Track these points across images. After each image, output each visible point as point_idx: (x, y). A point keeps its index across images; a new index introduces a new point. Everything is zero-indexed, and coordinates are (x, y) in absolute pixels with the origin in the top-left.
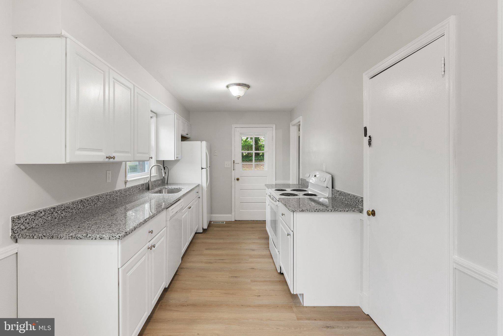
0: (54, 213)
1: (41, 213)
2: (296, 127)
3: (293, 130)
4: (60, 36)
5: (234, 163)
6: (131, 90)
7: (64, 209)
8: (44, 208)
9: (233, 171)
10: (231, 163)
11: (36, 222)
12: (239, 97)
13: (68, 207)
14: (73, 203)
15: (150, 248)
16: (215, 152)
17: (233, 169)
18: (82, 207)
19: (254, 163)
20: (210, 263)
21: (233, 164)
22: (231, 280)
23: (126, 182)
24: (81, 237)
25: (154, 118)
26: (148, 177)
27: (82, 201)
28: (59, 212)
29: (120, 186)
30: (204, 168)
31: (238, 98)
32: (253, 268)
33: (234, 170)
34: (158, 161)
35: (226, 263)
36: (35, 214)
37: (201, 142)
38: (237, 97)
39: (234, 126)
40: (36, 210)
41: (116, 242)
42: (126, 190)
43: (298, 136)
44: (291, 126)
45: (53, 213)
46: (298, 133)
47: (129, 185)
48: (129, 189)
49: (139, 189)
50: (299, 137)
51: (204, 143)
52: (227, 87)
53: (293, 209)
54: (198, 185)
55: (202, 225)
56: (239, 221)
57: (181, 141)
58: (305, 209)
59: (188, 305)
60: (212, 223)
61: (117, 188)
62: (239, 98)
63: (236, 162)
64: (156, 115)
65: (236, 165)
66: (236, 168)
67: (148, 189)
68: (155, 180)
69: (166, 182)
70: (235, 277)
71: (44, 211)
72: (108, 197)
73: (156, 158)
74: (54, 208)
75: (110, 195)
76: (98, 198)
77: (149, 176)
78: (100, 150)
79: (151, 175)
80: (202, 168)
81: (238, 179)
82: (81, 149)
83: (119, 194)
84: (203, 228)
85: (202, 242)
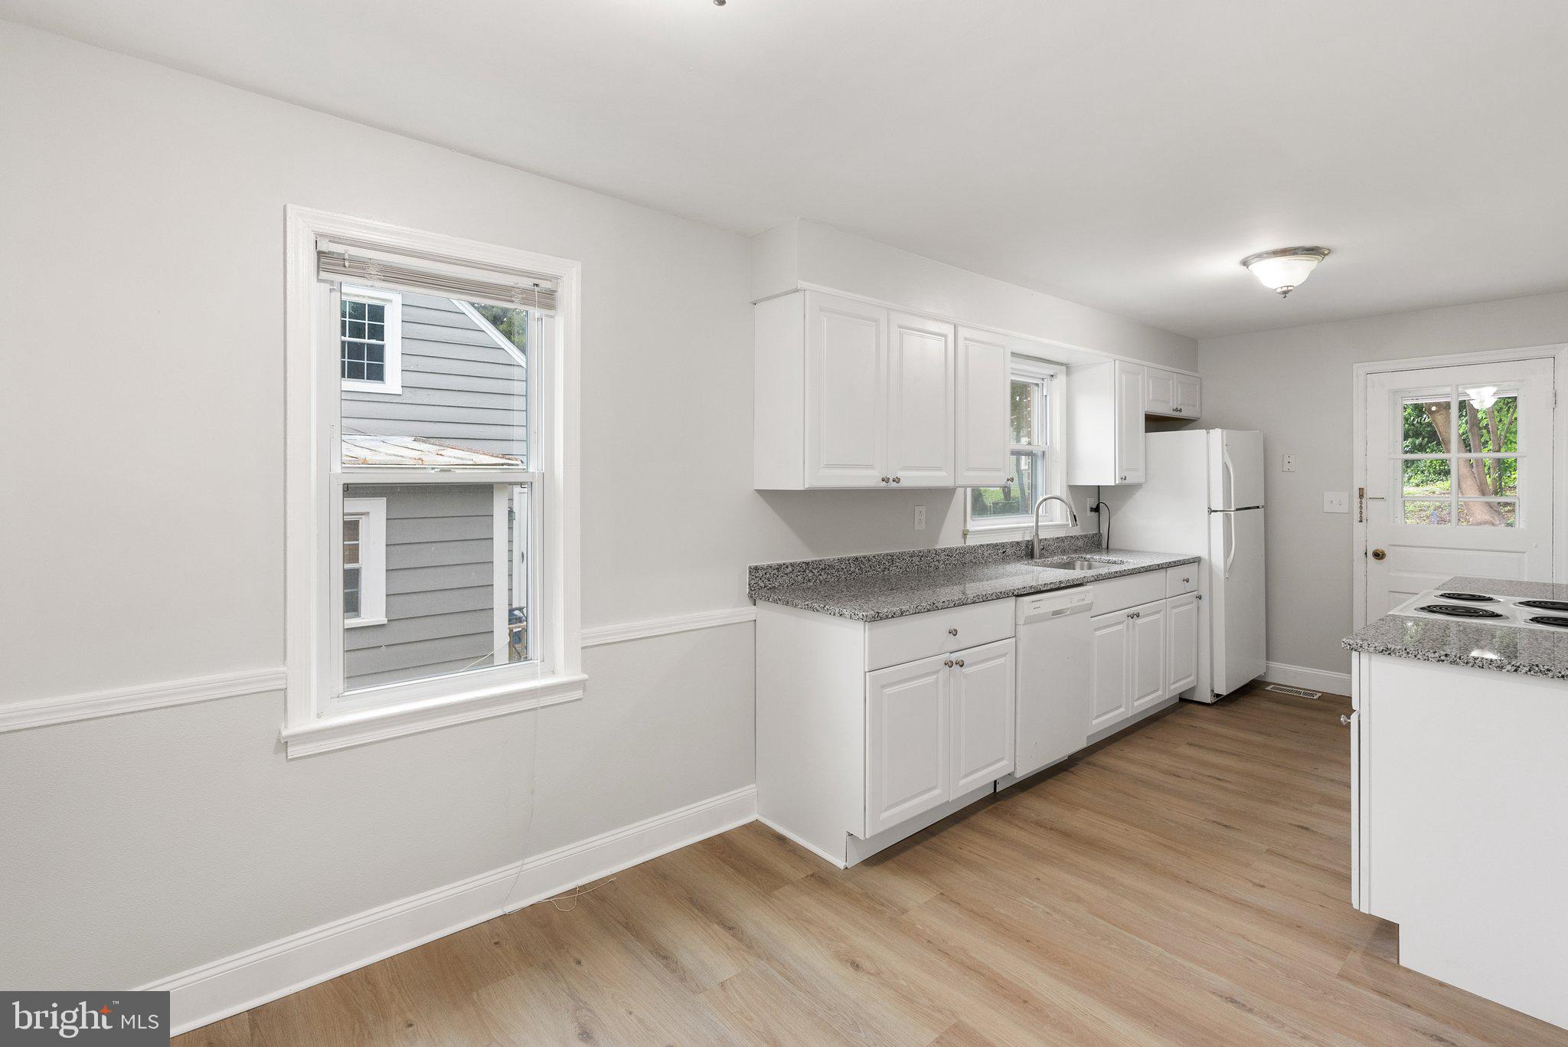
0: (808, 571)
1: (787, 567)
4: (797, 291)
5: (1361, 496)
6: (946, 339)
7: (826, 567)
8: (792, 561)
9: (1358, 528)
10: (1351, 496)
11: (780, 580)
12: (1285, 289)
13: (831, 566)
14: (840, 561)
15: (949, 664)
16: (1287, 460)
17: (1357, 517)
18: (857, 570)
20: (1174, 775)
21: (1357, 499)
22: (1205, 826)
23: (965, 535)
24: (818, 608)
25: (1061, 379)
26: (1033, 527)
27: (857, 559)
28: (816, 572)
29: (949, 539)
30: (1216, 511)
31: (1285, 293)
32: (1307, 829)
33: (1361, 521)
34: (1074, 489)
35: (1226, 789)
36: (779, 568)
37: (1208, 433)
39: (1360, 370)
40: (781, 562)
41: (861, 624)
42: (963, 552)
45: (805, 571)
47: (972, 542)
48: (973, 549)
49: (1004, 552)
51: (1217, 434)
52: (1245, 263)
53: (1351, 642)
54: (1197, 560)
55: (1209, 683)
57: (1146, 432)
58: (1398, 647)
59: (1051, 829)
60: (1269, 688)
61: (940, 546)
63: (1369, 494)
64: (1067, 368)
65: (1371, 506)
66: (1369, 514)
67: (1030, 555)
68: (1060, 536)
69: (1104, 545)
70: (1225, 826)
71: (792, 565)
72: (916, 559)
73: (1067, 481)
74: (807, 564)
75: (922, 556)
76: (892, 558)
77: (1034, 524)
78: (871, 467)
79: (1039, 524)
80: (1211, 511)
81: (1379, 555)
82: (828, 466)
83: (943, 557)
84: (1212, 691)
85: (1192, 726)
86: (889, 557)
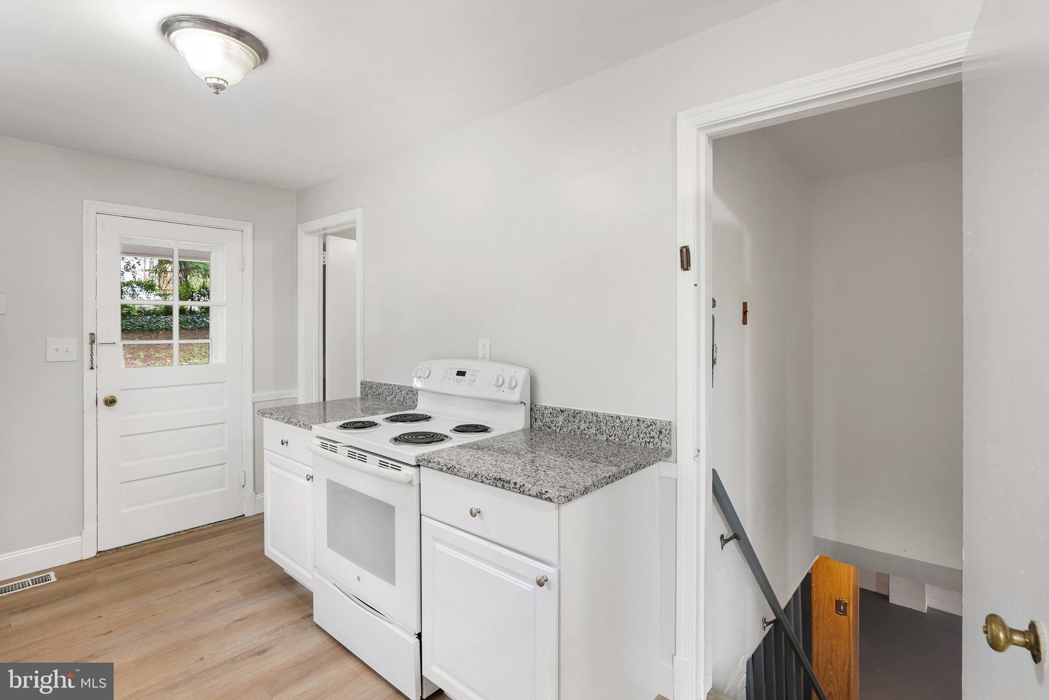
2: (316, 238)
3: (308, 248)
5: (93, 342)
9: (89, 375)
10: (82, 343)
12: (221, 82)
19: (176, 340)
21: (87, 346)
31: (218, 88)
33: (92, 368)
38: (215, 81)
39: (90, 207)
43: (322, 264)
44: (301, 233)
46: (322, 256)
50: (324, 266)
52: (166, 27)
56: (118, 549)
62: (223, 88)
65: (100, 350)
66: (99, 360)
81: (110, 401)
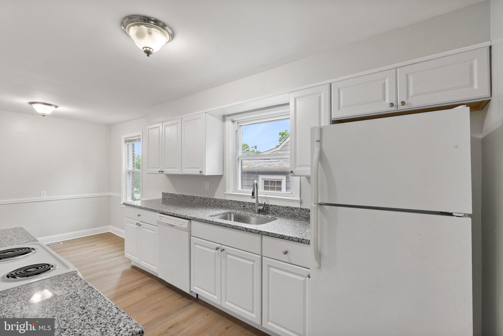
23: (225, 195)
72: (202, 200)
86: (193, 197)
